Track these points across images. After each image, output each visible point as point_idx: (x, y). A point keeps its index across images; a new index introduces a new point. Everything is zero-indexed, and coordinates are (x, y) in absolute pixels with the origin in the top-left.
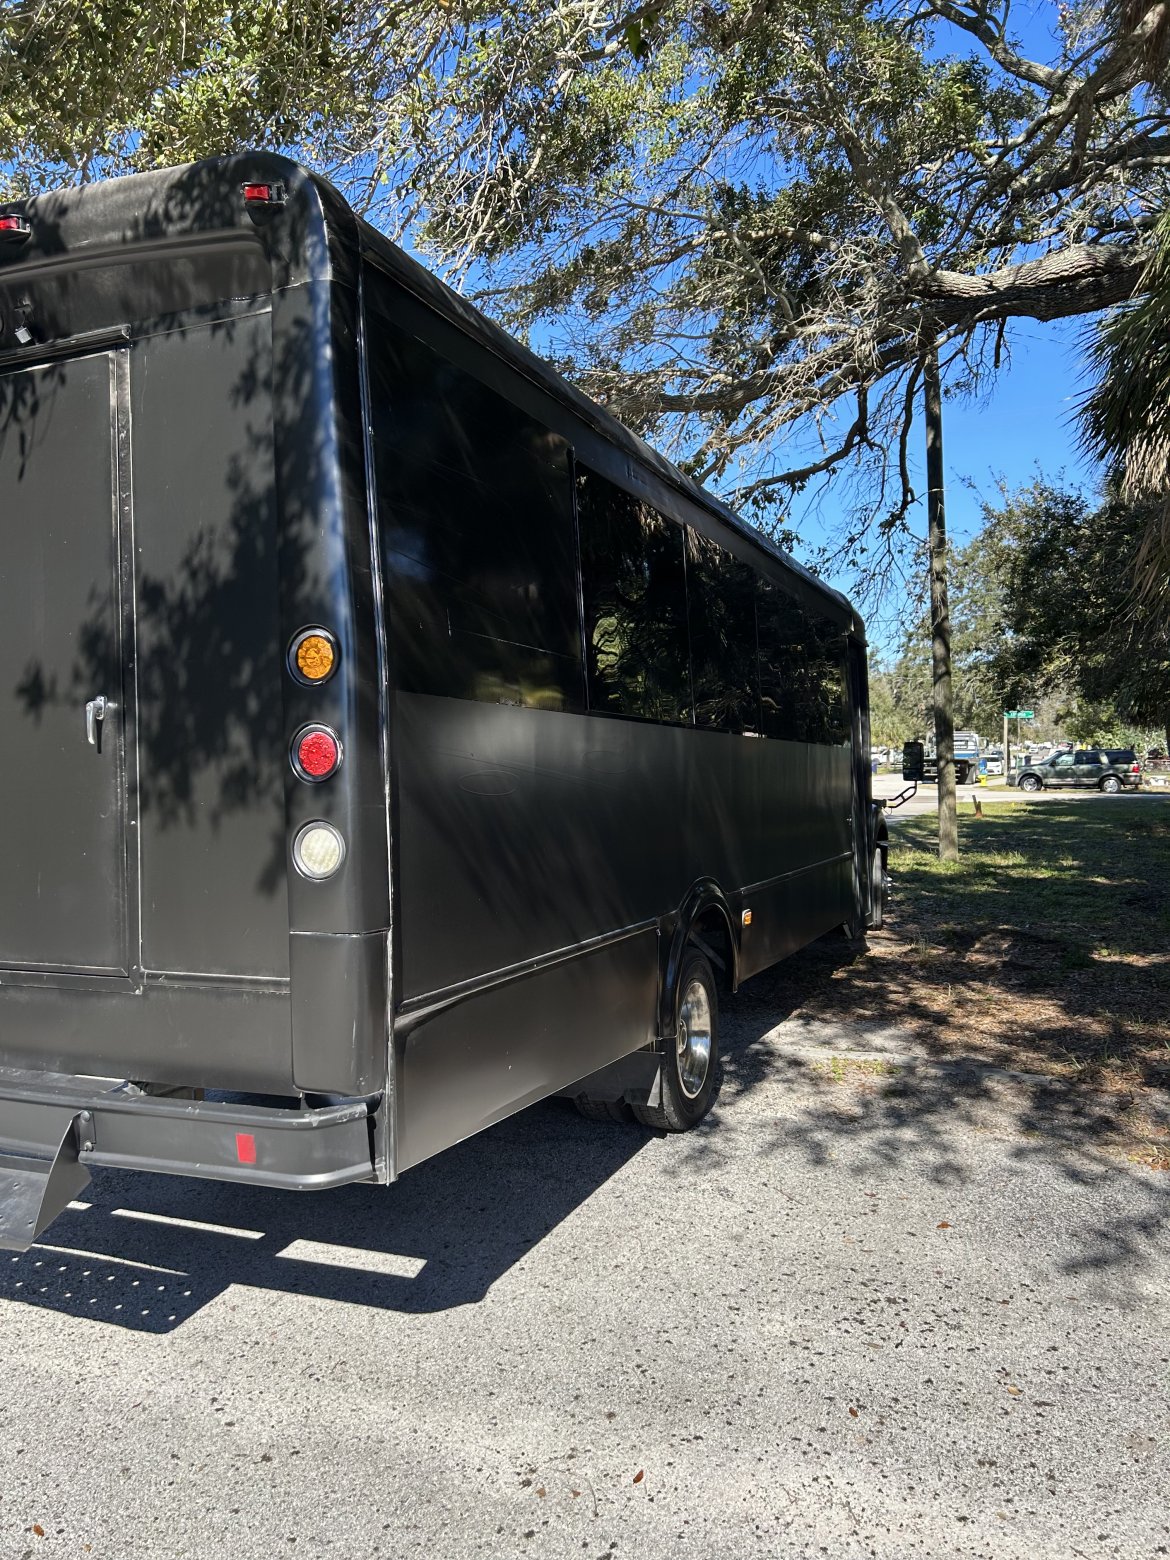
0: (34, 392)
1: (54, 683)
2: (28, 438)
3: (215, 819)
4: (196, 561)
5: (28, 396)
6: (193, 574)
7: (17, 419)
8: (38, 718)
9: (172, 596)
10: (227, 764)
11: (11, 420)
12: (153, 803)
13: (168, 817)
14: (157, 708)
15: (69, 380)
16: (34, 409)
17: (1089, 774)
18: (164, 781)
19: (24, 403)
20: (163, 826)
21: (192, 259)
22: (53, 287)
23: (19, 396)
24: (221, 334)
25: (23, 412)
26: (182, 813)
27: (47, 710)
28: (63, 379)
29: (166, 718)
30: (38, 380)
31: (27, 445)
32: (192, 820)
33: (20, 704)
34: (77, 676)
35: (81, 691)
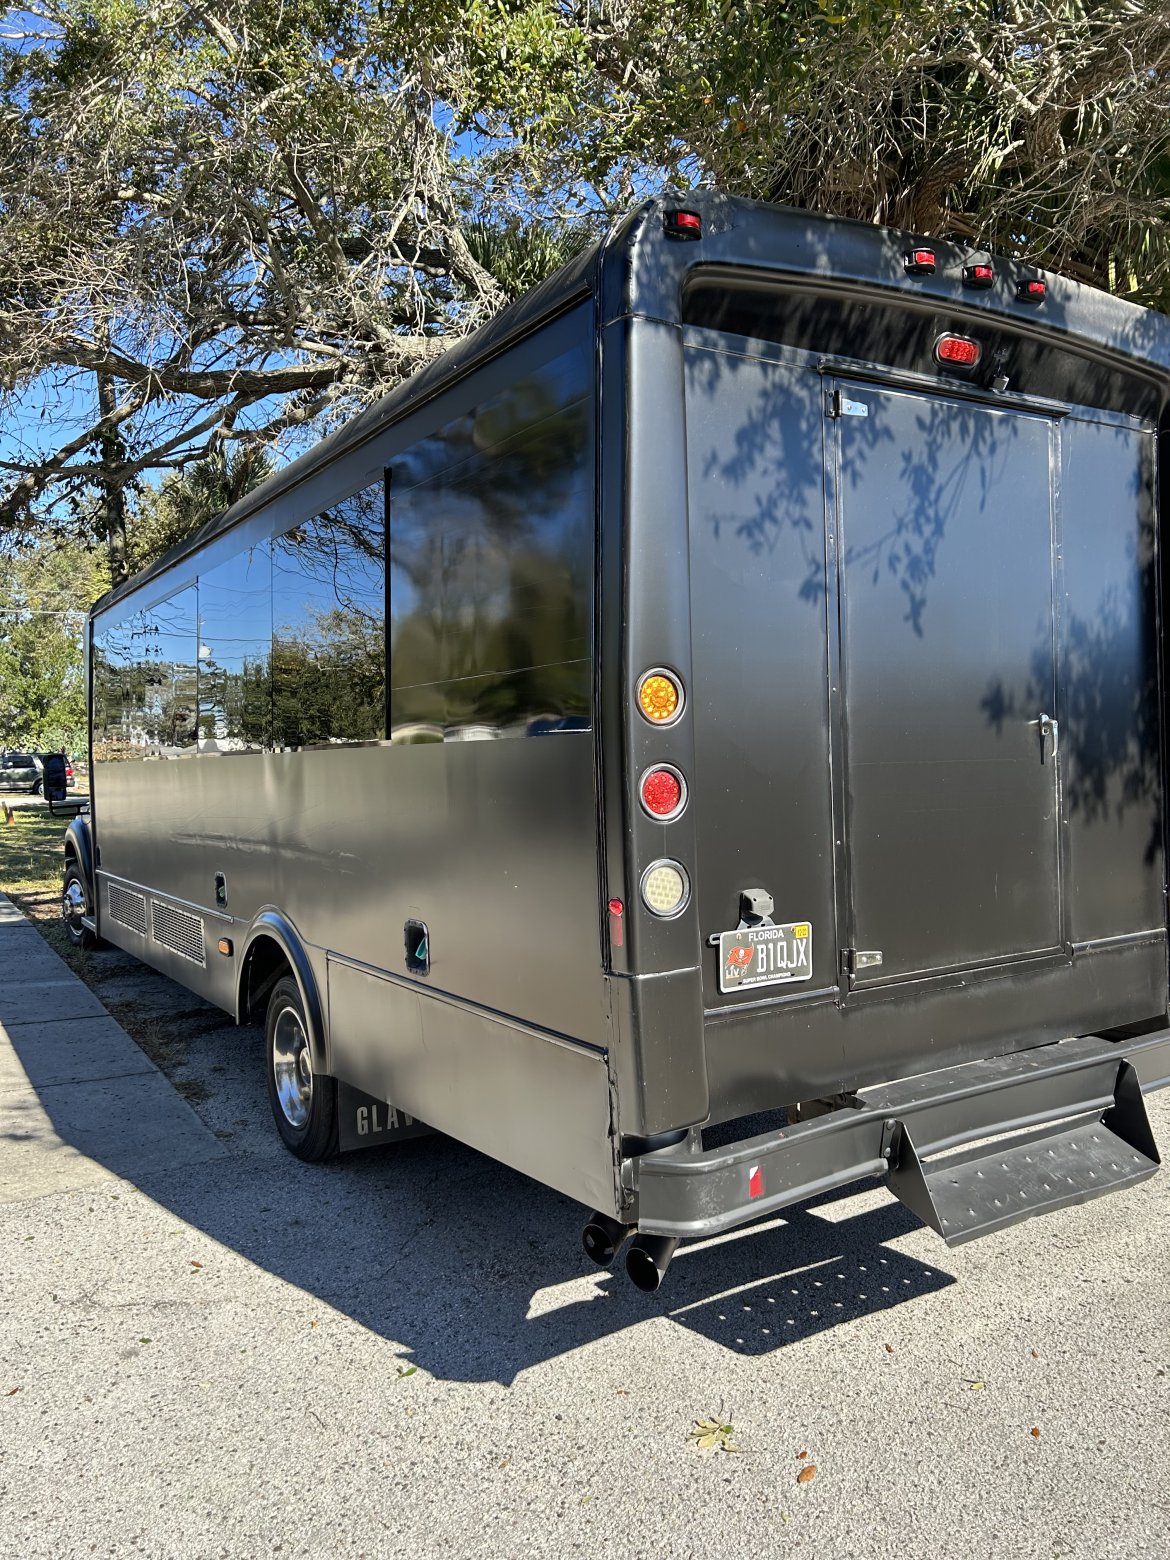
0: (992, 433)
1: (1012, 698)
2: (987, 474)
3: (1120, 810)
4: (1107, 610)
5: (987, 434)
6: (1105, 621)
7: (979, 454)
8: (999, 730)
9: (1092, 636)
10: (1127, 768)
11: (973, 452)
12: (1081, 803)
13: (1091, 813)
14: (1083, 724)
15: (1020, 432)
16: (993, 449)
17: (24, 778)
18: (1088, 784)
19: (984, 441)
20: (1088, 821)
21: (1125, 374)
22: (1030, 351)
23: (979, 432)
24: (1121, 437)
25: (984, 449)
26: (1100, 809)
27: (1007, 722)
28: (1015, 430)
29: (1089, 732)
30: (995, 423)
31: (987, 479)
32: (1106, 815)
33: (985, 715)
34: (1030, 694)
35: (1034, 706)
